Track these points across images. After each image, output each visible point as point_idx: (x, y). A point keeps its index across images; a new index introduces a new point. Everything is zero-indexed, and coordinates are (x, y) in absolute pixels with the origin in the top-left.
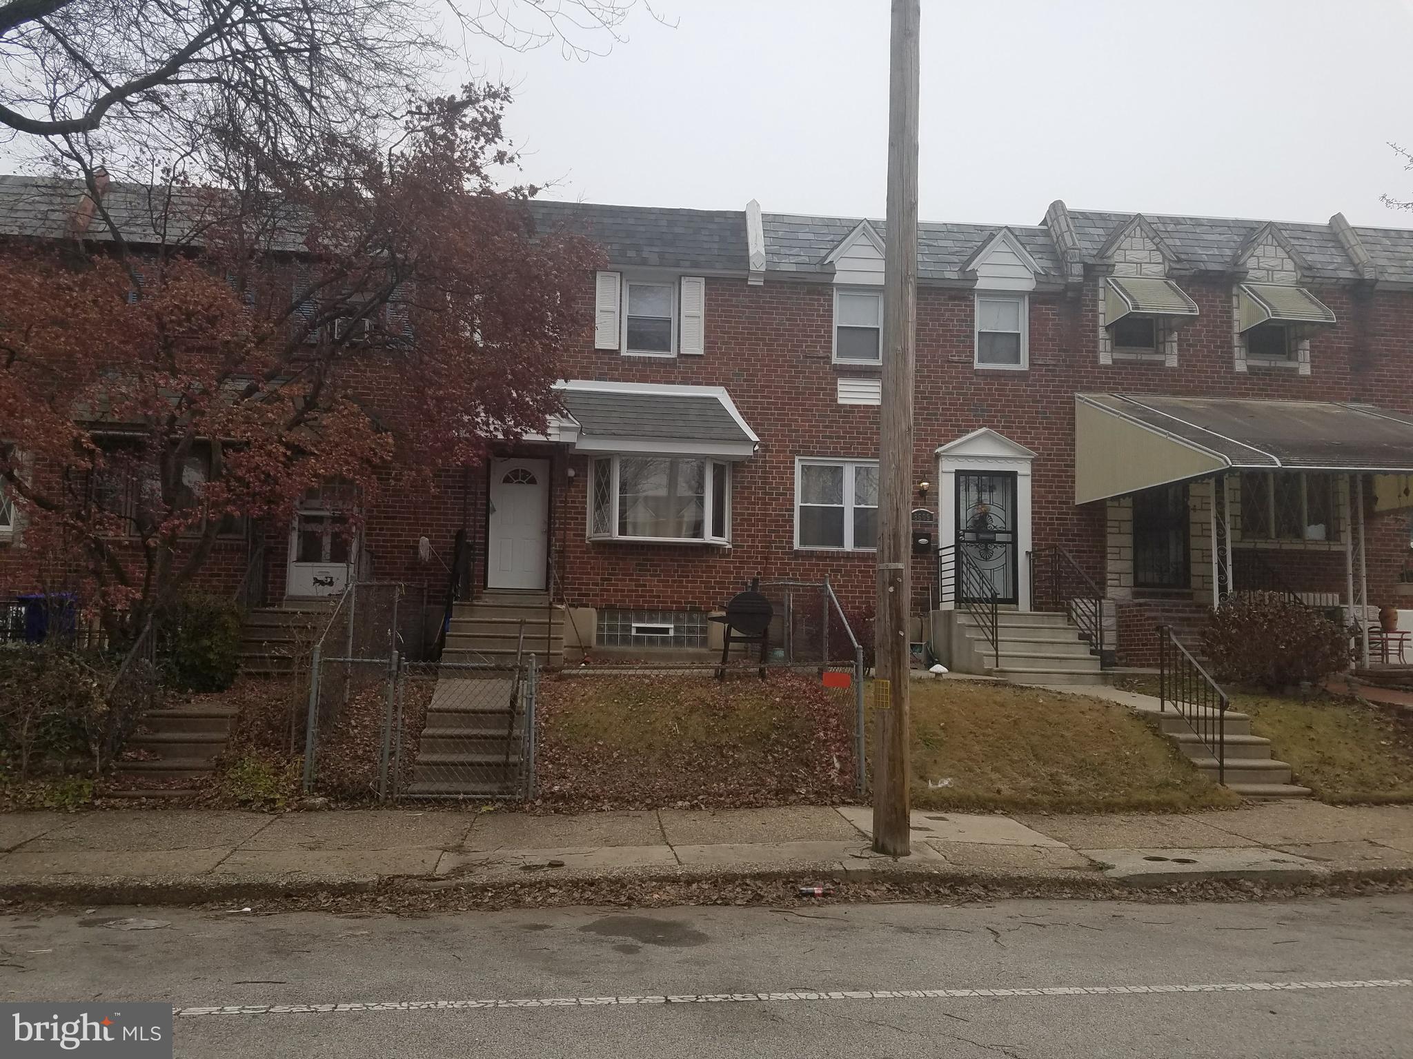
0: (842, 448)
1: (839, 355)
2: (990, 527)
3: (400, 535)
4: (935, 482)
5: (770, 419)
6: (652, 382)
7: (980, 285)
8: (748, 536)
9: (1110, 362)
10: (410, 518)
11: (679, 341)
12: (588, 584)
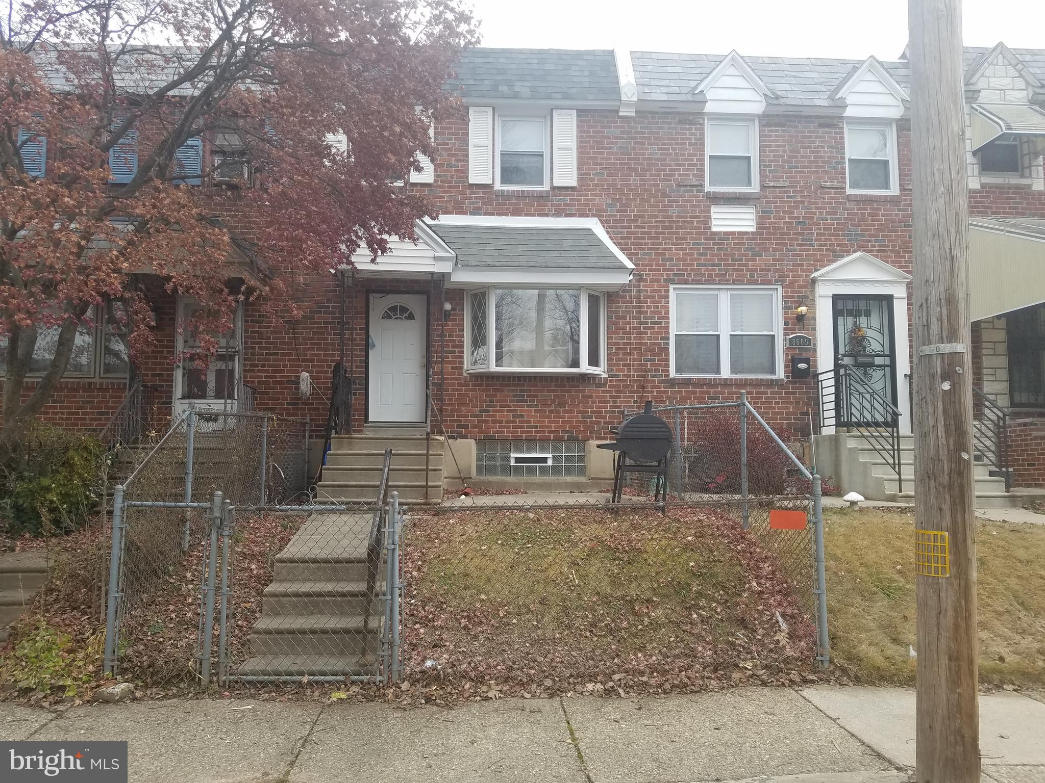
0: (717, 276)
1: (712, 183)
2: (868, 351)
3: (282, 371)
4: (812, 306)
5: (643, 249)
6: (526, 215)
7: (849, 112)
8: (624, 365)
9: (979, 187)
10: (291, 354)
11: (552, 174)
12: (466, 416)
